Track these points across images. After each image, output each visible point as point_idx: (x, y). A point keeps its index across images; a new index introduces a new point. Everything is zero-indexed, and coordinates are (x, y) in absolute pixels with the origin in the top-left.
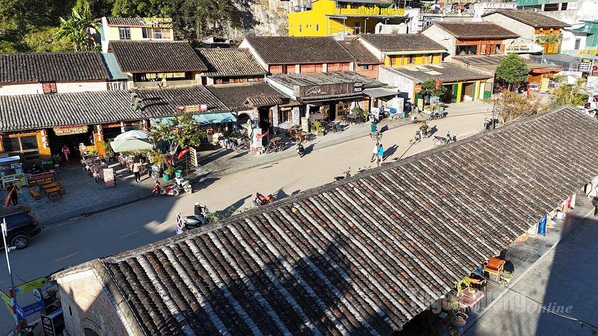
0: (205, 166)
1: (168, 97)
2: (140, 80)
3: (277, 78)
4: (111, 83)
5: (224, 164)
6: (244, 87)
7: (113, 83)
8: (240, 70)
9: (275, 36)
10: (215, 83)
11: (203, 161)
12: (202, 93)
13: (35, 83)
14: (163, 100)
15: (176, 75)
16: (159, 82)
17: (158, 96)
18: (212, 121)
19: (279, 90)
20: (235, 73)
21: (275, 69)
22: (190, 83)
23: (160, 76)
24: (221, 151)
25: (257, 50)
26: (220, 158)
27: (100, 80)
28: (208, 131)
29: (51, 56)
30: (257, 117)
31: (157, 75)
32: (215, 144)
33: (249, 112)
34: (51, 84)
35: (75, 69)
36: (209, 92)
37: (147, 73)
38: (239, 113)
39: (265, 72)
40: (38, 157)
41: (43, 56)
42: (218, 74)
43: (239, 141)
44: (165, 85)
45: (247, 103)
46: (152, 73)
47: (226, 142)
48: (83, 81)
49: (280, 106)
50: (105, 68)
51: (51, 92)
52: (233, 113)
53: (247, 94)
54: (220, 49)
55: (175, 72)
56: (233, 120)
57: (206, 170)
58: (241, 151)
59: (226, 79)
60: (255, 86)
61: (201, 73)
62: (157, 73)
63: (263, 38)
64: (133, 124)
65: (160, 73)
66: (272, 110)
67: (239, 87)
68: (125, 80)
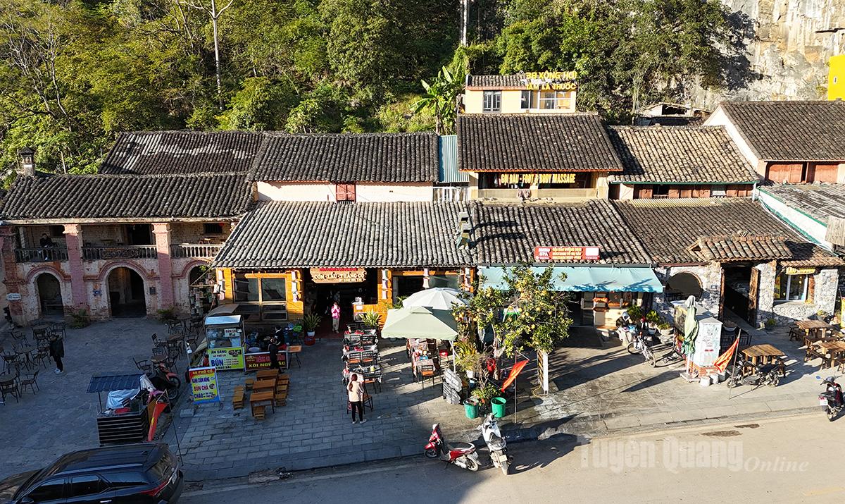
0: (567, 391)
1: (530, 222)
2: (491, 186)
3: (784, 192)
4: (441, 189)
5: (609, 397)
6: (699, 209)
7: (444, 188)
8: (695, 171)
9: (793, 99)
10: (636, 196)
11: (566, 378)
12: (601, 218)
13: (324, 183)
14: (519, 228)
15: (556, 179)
16: (524, 190)
17: (512, 219)
18: (603, 285)
19: (786, 221)
20: (683, 178)
21: (782, 173)
22: (585, 195)
23: (527, 178)
24: (617, 355)
25: (744, 130)
26: (607, 377)
27: (421, 183)
28: (595, 303)
29: (363, 139)
30: (719, 284)
31: (521, 176)
32: (608, 335)
33: (697, 271)
34: (349, 186)
35: (389, 162)
36: (618, 216)
37: (504, 173)
38: (674, 271)
39: (756, 178)
40: (283, 316)
41: (352, 139)
42: (643, 179)
43: (665, 335)
44: (534, 196)
45: (697, 249)
46: (512, 173)
47: (633, 335)
48: (395, 183)
49: (783, 263)
50: (436, 161)
51: (347, 200)
52: (658, 270)
53: (703, 225)
54: (660, 128)
55: (555, 173)
56: (654, 289)
57: (565, 408)
58: (662, 363)
59: (660, 190)
60: (726, 208)
61: (609, 175)
62: (521, 174)
63: (762, 104)
64: (447, 273)
65: (528, 173)
66: (760, 272)
67: (687, 208)
68: (465, 185)
